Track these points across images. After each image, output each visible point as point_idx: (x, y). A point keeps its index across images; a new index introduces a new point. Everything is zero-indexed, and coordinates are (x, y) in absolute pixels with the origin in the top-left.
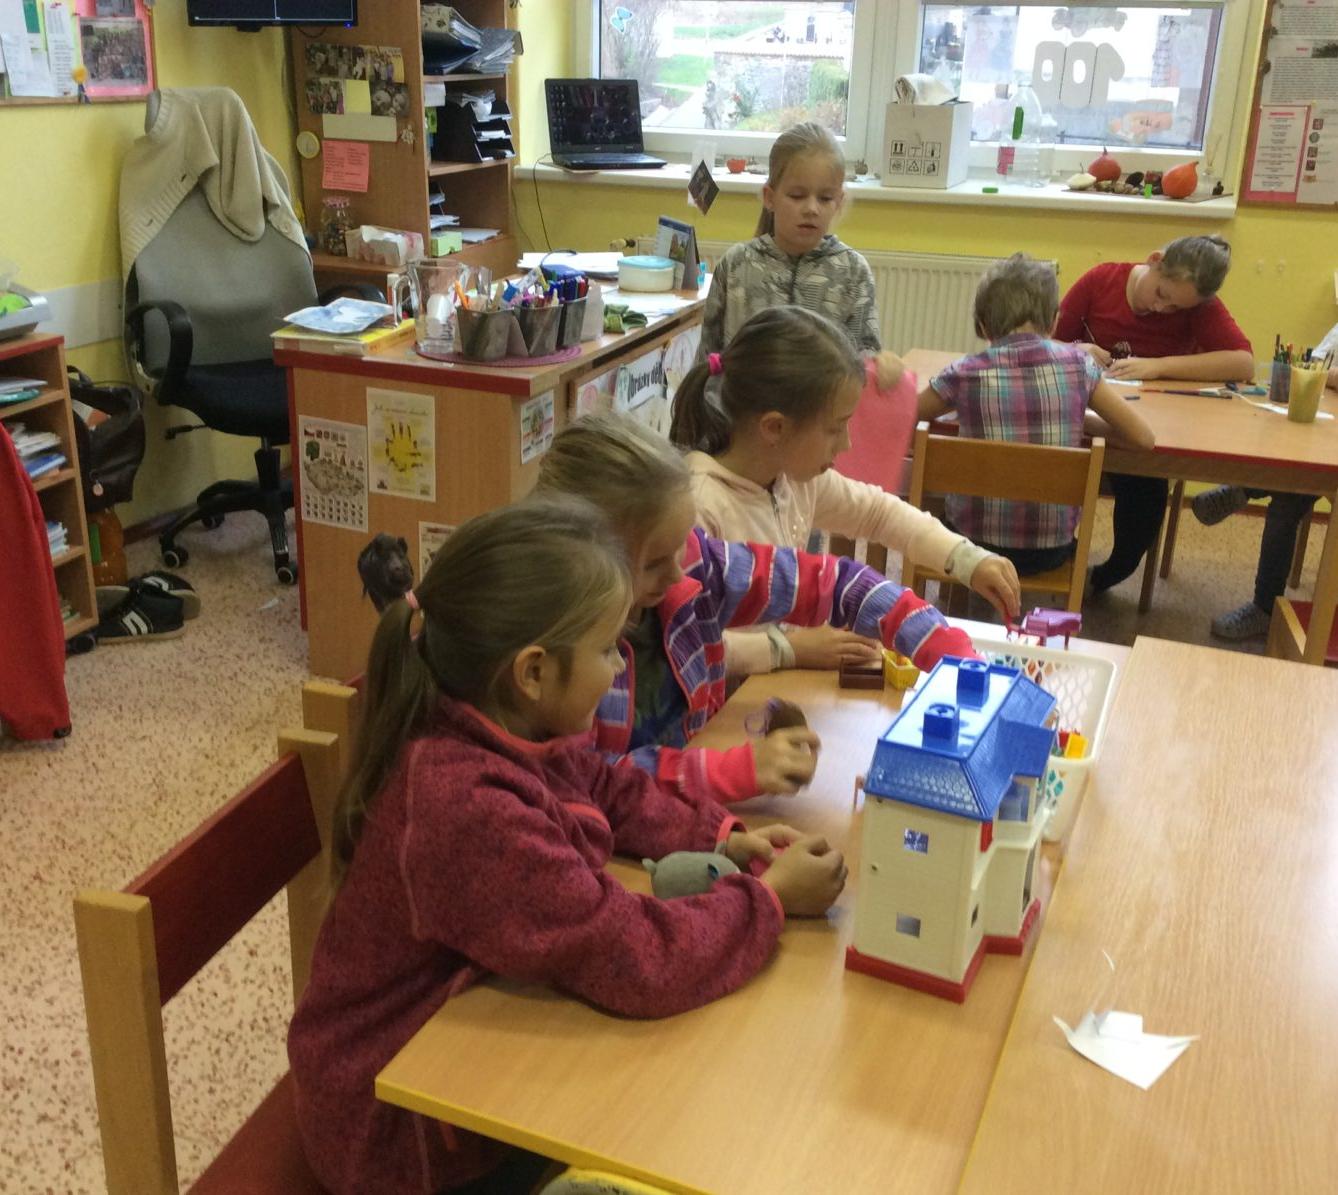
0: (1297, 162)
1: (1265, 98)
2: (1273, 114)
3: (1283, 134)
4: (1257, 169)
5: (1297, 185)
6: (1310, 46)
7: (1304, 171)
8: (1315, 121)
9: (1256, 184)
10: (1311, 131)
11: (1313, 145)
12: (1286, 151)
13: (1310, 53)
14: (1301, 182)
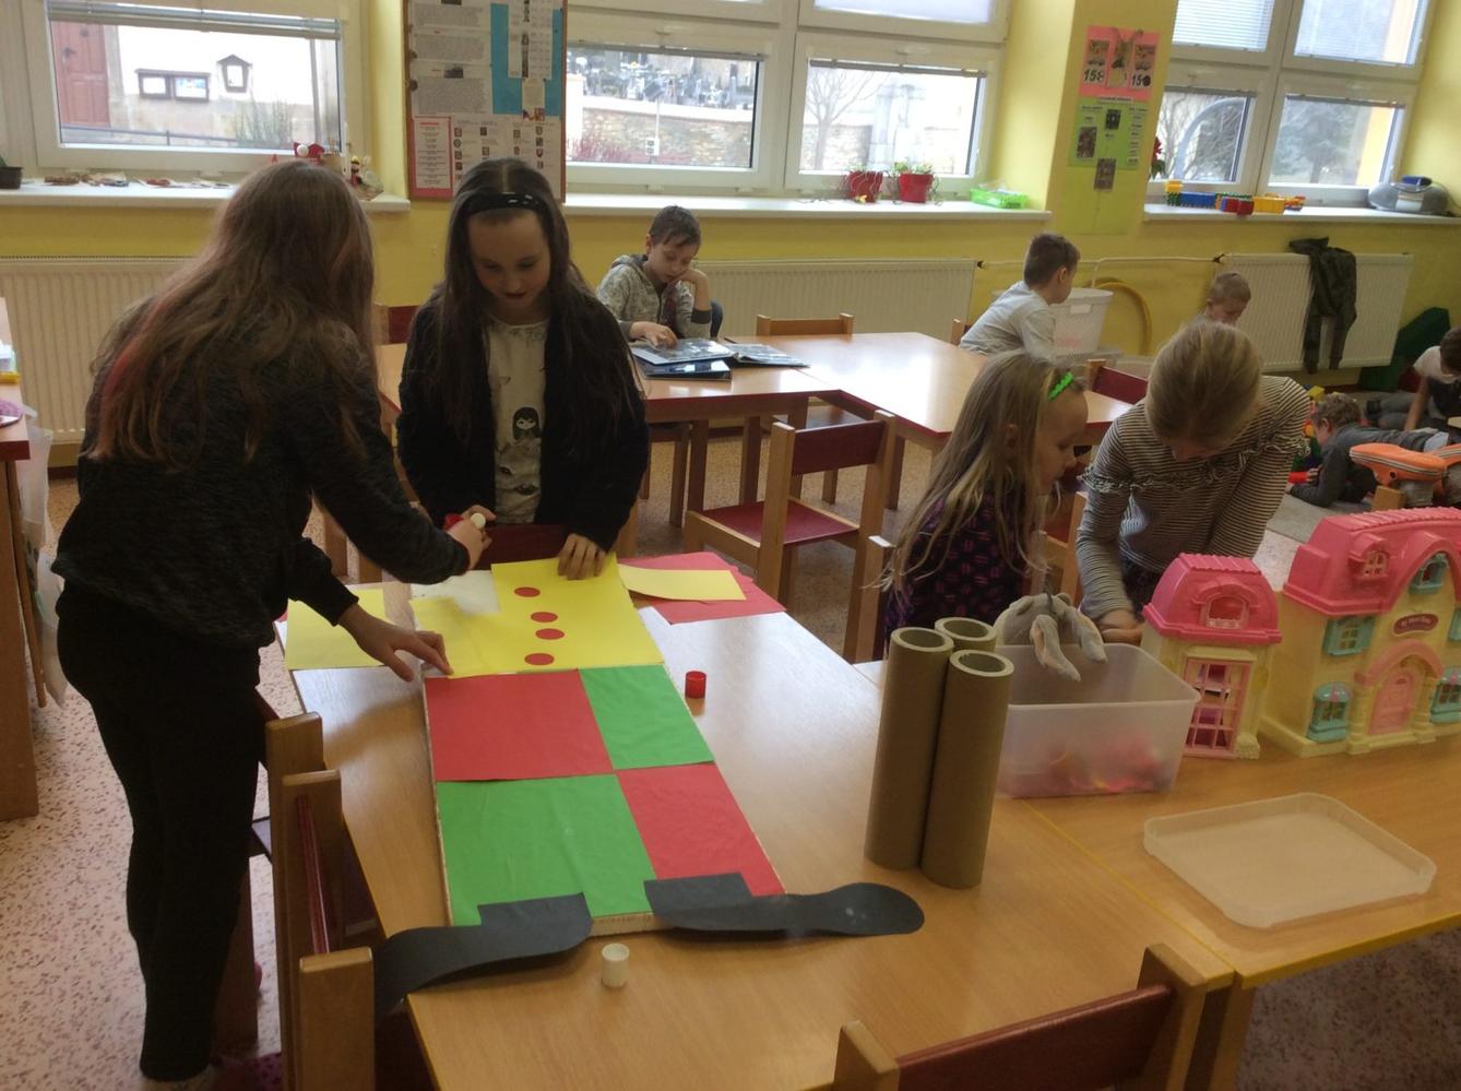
0: (448, 165)
1: (415, 112)
2: (422, 124)
3: (434, 141)
4: (419, 170)
5: (451, 185)
6: (443, 69)
7: (455, 172)
8: (456, 130)
9: (420, 183)
10: (453, 138)
11: (458, 149)
12: (438, 155)
13: (443, 73)
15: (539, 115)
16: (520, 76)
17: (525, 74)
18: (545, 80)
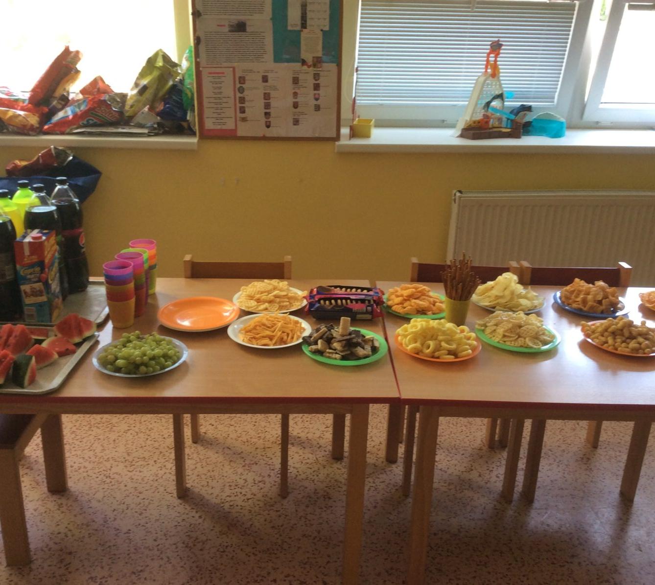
0: (233, 108)
1: (202, 61)
2: (210, 73)
3: (220, 88)
5: (236, 125)
6: (227, 23)
7: (239, 115)
8: (240, 78)
9: (209, 124)
10: (238, 85)
11: (241, 95)
12: (225, 100)
13: (227, 28)
14: (239, 123)
16: (298, 28)
17: (304, 25)
18: (322, 30)
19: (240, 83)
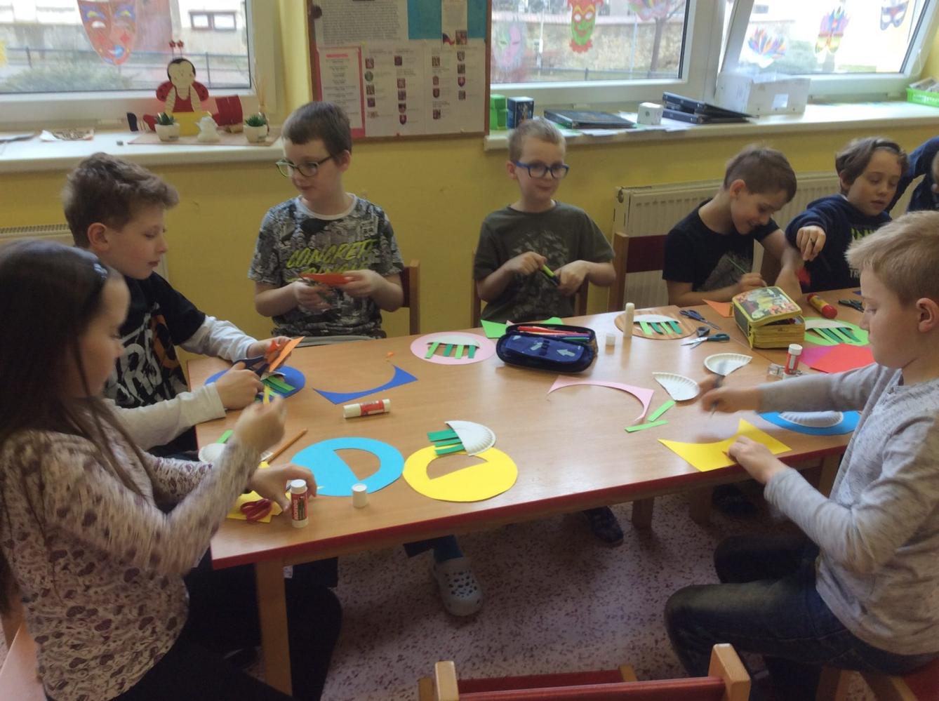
0: (359, 101)
1: (320, 41)
2: (329, 56)
3: (342, 75)
5: (363, 122)
7: (368, 109)
8: (367, 61)
11: (370, 84)
12: (347, 92)
14: (367, 119)
15: (461, 37)
19: (367, 67)
